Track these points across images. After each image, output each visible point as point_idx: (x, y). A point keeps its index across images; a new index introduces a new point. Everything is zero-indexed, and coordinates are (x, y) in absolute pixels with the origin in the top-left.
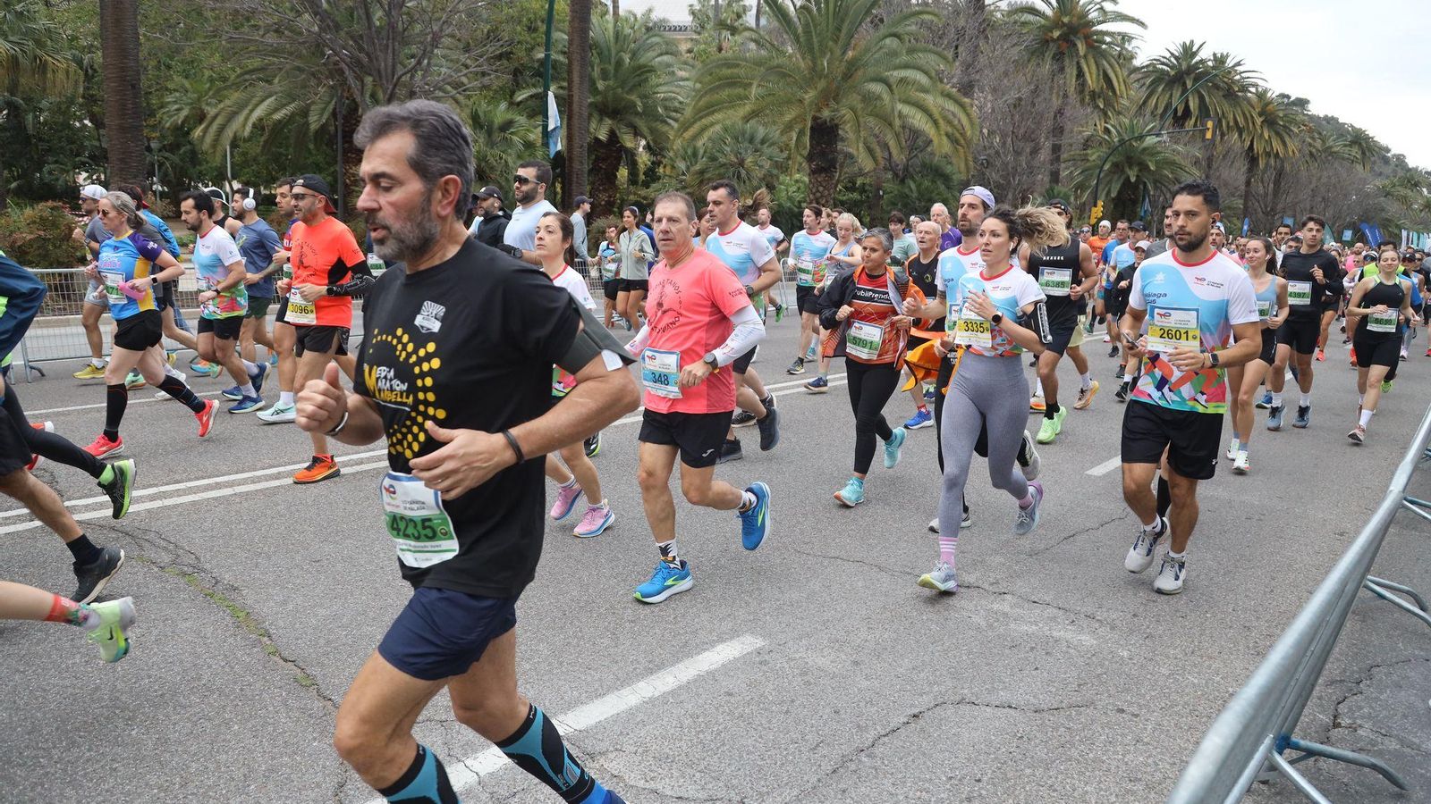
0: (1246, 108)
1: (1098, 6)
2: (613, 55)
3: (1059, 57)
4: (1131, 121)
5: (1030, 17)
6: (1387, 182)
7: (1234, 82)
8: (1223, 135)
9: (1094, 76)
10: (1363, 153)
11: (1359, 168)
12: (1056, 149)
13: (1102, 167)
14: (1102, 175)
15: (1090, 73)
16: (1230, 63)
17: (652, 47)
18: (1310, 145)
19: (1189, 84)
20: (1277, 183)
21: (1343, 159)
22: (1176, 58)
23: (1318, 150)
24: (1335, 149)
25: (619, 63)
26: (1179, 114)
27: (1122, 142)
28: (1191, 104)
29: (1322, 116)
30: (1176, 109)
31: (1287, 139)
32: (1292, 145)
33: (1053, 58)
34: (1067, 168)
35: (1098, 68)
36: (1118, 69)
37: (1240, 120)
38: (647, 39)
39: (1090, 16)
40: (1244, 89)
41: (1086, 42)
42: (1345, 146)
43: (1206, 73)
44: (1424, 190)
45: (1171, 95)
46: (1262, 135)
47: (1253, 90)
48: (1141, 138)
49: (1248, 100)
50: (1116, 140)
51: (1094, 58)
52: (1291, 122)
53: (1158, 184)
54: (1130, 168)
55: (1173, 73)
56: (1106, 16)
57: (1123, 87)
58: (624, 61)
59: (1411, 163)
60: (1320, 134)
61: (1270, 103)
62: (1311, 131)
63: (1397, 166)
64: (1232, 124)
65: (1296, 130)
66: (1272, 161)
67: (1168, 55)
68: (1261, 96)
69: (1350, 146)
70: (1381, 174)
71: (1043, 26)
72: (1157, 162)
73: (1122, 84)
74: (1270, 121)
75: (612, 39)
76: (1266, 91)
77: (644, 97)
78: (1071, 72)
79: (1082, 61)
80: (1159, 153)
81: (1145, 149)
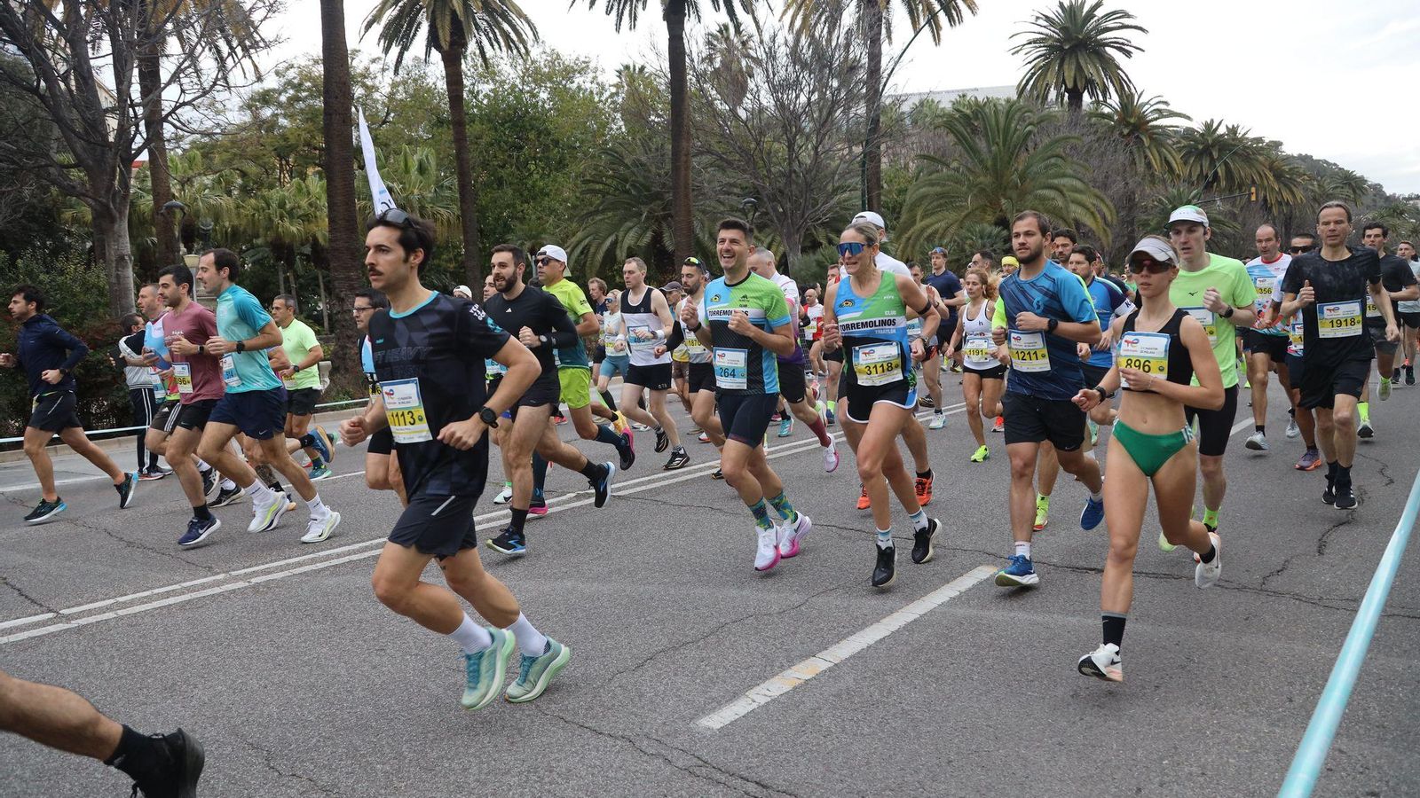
0: (1260, 168)
1: (1152, 108)
7: (1246, 148)
9: (1157, 161)
10: (1354, 192)
15: (1155, 160)
16: (1240, 133)
19: (1215, 155)
22: (1203, 135)
24: (1330, 191)
28: (1220, 174)
31: (1294, 189)
32: (1299, 194)
35: (1159, 155)
36: (1174, 154)
37: (1256, 178)
39: (1148, 116)
41: (1148, 136)
43: (1224, 144)
45: (1201, 166)
46: (1274, 186)
49: (1260, 161)
51: (1155, 147)
52: (1295, 175)
55: (1201, 147)
56: (1160, 116)
59: (1388, 191)
61: (1274, 159)
64: (1250, 181)
65: (1300, 180)
66: (1283, 208)
74: (1279, 176)
78: (1141, 160)
79: (1147, 151)
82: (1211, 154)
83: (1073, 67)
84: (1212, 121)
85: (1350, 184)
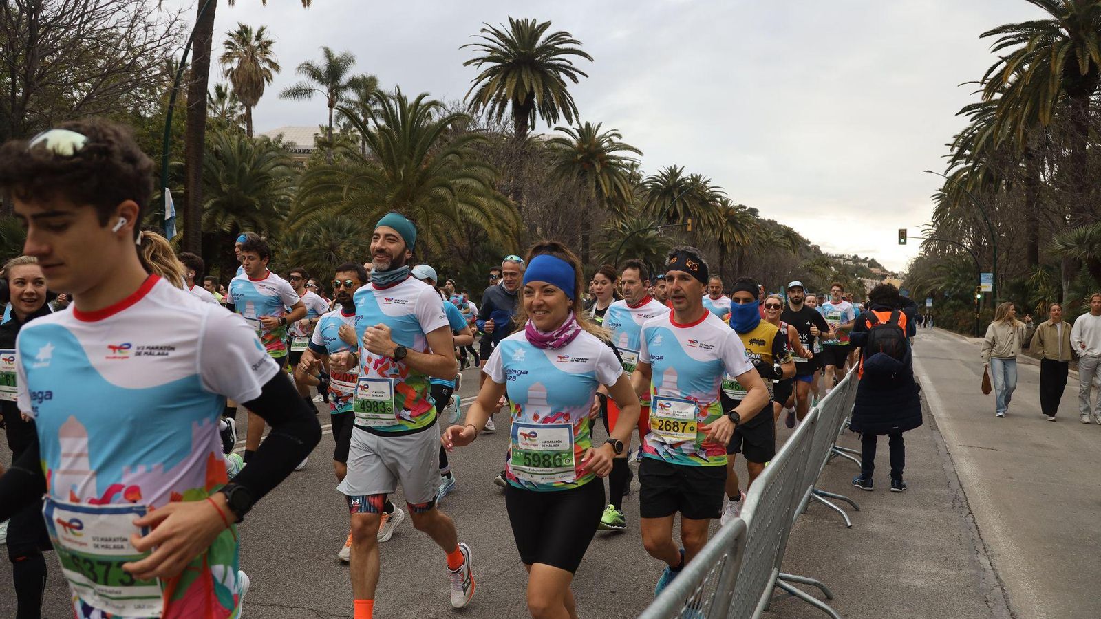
0: (715, 212)
1: (608, 139)
2: (238, 164)
3: (583, 174)
4: (638, 220)
5: (561, 145)
6: (810, 262)
7: (706, 194)
8: (702, 230)
9: (608, 187)
10: (793, 243)
11: (791, 252)
12: (585, 239)
13: (619, 251)
14: (618, 260)
15: (606, 186)
16: (702, 180)
17: (271, 158)
18: (759, 237)
19: (676, 194)
20: (740, 263)
21: (781, 246)
22: (665, 177)
23: (764, 241)
24: (775, 240)
25: (242, 170)
26: (671, 215)
27: (632, 234)
28: (678, 209)
29: (766, 219)
30: (668, 211)
31: (744, 233)
32: (747, 238)
33: (578, 174)
34: (595, 254)
35: (611, 182)
36: (625, 183)
37: (712, 220)
38: (267, 152)
39: (604, 145)
40: (713, 198)
41: (601, 163)
42: (781, 238)
43: (685, 187)
44: (833, 268)
45: (665, 202)
46: (727, 229)
47: (719, 199)
48: (645, 231)
49: (717, 207)
50: (628, 233)
51: (608, 175)
52: (745, 222)
53: (660, 265)
54: (639, 252)
55: (665, 187)
56: (615, 147)
57: (629, 196)
58: (245, 169)
59: (823, 250)
60: (764, 230)
61: (731, 208)
62: (758, 228)
63: (815, 252)
64: (706, 222)
65: (749, 227)
66: (736, 249)
67: (660, 175)
68: (725, 203)
69: (784, 238)
70: (806, 258)
71: (571, 151)
72: (657, 249)
73: (628, 193)
74: (731, 221)
75: (236, 152)
76: (727, 201)
77: (261, 198)
78: (591, 183)
79: (599, 177)
80: (659, 242)
81: (649, 239)
82: (673, 195)
83: (515, 80)
84: (675, 166)
85: (790, 237)
